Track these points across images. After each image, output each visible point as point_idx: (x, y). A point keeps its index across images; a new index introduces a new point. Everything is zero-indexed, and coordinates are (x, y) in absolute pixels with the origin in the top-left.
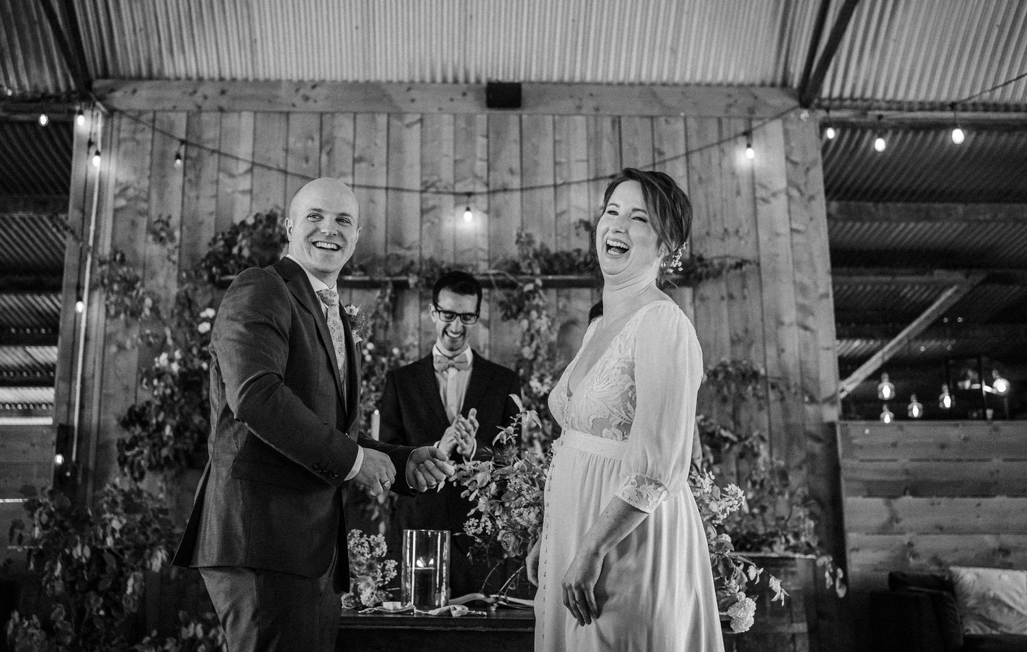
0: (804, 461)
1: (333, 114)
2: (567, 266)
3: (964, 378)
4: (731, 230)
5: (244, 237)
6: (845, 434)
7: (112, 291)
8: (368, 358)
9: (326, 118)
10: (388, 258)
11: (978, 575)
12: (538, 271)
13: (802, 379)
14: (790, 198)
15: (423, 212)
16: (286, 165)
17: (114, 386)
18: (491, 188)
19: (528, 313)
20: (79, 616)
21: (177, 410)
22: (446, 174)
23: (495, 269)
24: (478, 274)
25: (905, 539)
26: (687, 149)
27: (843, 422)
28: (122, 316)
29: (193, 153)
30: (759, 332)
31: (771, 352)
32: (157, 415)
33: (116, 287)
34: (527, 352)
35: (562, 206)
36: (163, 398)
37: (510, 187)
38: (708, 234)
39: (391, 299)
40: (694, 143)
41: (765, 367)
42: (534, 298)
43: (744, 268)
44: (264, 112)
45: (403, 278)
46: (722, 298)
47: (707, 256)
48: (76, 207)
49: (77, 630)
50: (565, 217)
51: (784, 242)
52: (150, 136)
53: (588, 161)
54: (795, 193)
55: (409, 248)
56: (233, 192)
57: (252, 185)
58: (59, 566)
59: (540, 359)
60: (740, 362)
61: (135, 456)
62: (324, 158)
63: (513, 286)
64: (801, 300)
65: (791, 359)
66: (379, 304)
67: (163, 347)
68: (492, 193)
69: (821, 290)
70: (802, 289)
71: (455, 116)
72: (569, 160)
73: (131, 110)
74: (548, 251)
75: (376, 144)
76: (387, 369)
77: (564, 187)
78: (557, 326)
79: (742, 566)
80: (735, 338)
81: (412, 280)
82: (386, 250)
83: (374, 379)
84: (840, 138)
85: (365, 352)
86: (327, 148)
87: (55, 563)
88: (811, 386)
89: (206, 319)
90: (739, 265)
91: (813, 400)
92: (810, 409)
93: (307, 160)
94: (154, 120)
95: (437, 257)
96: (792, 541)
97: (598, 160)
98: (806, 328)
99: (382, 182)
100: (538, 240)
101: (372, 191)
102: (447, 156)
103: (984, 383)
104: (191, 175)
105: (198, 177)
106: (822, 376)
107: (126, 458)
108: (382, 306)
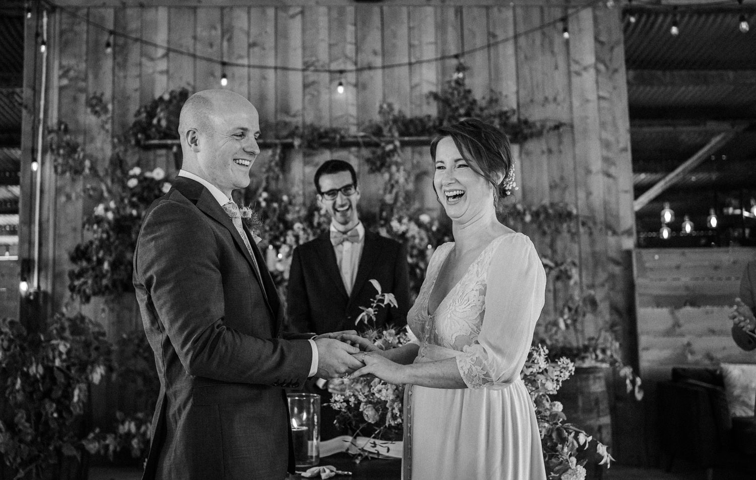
0: (606, 281)
1: (231, 8)
2: (420, 128)
3: (728, 206)
4: (551, 98)
5: (162, 110)
6: (639, 259)
7: (59, 154)
8: (263, 204)
9: (225, 11)
10: (277, 124)
11: (743, 371)
12: (396, 134)
13: (606, 215)
14: (598, 71)
15: (305, 86)
16: (195, 50)
17: (64, 229)
18: (359, 66)
19: (389, 167)
20: (38, 419)
21: (113, 248)
22: (323, 55)
23: (363, 131)
24: (349, 136)
25: (685, 340)
26: (515, 31)
27: (638, 250)
28: (68, 174)
29: (121, 41)
30: (572, 179)
31: (582, 195)
32: (97, 253)
33: (61, 151)
34: (389, 198)
35: (416, 80)
36: (101, 240)
37: (374, 65)
38: (532, 101)
39: (280, 157)
40: (521, 28)
41: (577, 207)
42: (394, 155)
43: (561, 130)
44: (176, 7)
45: (289, 140)
46: (543, 152)
47: (531, 119)
48: (28, 86)
49: (36, 429)
50: (418, 89)
51: (592, 107)
52: (85, 28)
53: (436, 43)
54: (602, 67)
55: (294, 116)
56: (154, 72)
57: (168, 67)
58: (19, 381)
59: (399, 204)
60: (557, 204)
61: (81, 285)
62: (225, 44)
63: (377, 145)
64: (605, 153)
65: (597, 199)
66: (271, 161)
67: (100, 199)
68: (359, 70)
69: (622, 145)
70: (607, 145)
71: (330, 9)
72: (420, 42)
73: (69, 7)
74: (404, 117)
75: (266, 32)
76: (278, 212)
77: (417, 65)
78: (412, 178)
79: (573, 434)
80: (553, 184)
81: (297, 142)
82: (276, 118)
83: (268, 221)
84: (638, 22)
85: (261, 199)
86: (227, 37)
87: (16, 379)
88: (612, 221)
89: (134, 176)
90: (557, 127)
91: (615, 233)
92: (612, 240)
93: (211, 45)
94: (88, 15)
95: (316, 124)
96: (601, 356)
97: (444, 42)
98: (609, 175)
99: (271, 62)
100: (396, 107)
101: (264, 70)
102: (323, 40)
103: (744, 210)
104: (119, 59)
105: (125, 60)
106: (622, 213)
107: (75, 287)
108: (273, 164)
